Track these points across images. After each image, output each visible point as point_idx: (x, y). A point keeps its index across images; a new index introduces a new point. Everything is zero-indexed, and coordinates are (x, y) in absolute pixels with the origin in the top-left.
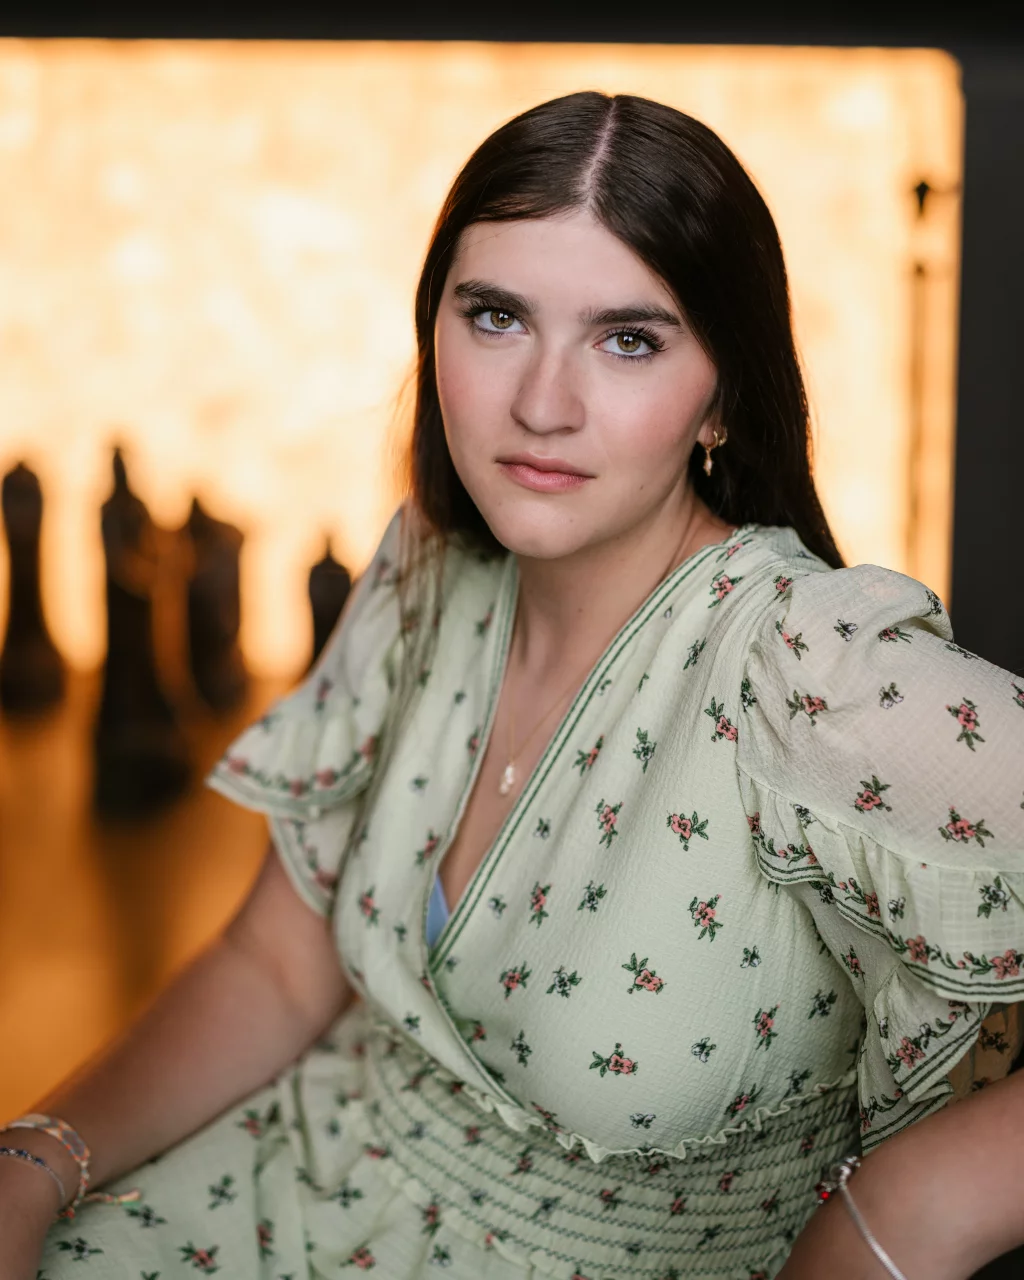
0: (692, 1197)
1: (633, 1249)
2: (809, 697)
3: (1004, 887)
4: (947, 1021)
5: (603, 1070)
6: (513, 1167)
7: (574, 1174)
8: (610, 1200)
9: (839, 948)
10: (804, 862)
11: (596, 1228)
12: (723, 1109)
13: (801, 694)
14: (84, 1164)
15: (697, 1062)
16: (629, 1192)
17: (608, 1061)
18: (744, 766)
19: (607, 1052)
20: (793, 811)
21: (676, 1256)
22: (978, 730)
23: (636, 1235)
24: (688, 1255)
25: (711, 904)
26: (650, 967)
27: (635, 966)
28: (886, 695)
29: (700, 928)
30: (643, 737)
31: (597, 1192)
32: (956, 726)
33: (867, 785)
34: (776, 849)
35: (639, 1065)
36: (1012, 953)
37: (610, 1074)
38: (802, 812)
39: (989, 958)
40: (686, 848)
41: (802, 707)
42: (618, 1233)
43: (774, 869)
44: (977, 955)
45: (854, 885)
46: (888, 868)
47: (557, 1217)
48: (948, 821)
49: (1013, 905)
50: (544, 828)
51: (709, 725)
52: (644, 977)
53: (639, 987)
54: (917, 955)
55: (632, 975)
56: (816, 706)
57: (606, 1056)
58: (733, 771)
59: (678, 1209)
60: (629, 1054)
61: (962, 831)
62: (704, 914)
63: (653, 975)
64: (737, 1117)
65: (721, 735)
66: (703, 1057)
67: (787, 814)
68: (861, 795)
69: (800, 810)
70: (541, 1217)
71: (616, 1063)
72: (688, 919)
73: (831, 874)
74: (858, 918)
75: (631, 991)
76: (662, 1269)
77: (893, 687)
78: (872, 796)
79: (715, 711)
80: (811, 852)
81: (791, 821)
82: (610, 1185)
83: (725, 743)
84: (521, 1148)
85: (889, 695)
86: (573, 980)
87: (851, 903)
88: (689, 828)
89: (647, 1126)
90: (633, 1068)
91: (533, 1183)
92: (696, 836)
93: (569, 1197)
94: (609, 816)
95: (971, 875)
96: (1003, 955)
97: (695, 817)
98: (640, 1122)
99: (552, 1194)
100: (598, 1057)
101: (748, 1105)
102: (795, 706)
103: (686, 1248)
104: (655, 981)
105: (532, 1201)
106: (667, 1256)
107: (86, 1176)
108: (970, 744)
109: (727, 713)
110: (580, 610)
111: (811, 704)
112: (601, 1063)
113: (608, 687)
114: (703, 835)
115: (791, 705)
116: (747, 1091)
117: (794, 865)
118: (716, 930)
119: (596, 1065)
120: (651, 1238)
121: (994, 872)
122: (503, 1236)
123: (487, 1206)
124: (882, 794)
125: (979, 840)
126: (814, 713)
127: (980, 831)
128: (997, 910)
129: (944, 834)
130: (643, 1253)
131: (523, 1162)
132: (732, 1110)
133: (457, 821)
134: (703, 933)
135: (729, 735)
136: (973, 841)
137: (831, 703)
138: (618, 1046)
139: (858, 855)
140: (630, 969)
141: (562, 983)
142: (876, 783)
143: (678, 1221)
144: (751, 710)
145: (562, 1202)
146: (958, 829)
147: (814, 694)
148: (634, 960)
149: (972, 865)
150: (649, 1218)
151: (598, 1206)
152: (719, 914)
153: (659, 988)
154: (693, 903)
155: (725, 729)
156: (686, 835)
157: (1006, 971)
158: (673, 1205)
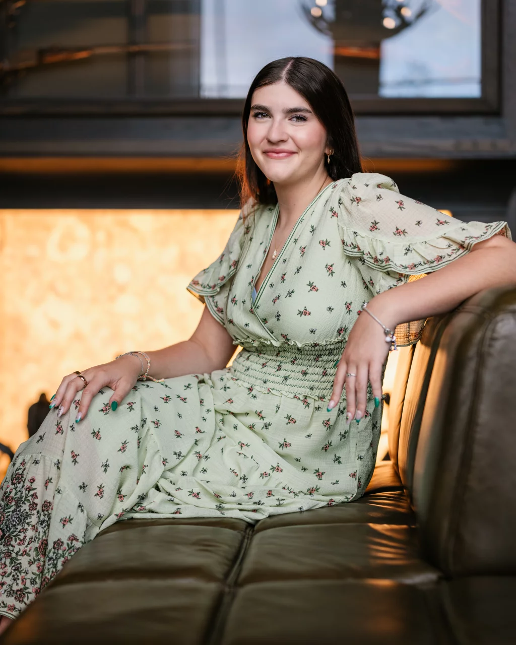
0: (329, 370)
1: (312, 389)
2: (357, 198)
3: (411, 247)
4: (395, 284)
5: (301, 315)
6: (276, 370)
7: (294, 367)
8: (304, 373)
9: (367, 280)
10: (356, 250)
11: (300, 383)
12: (336, 331)
13: (355, 197)
14: (149, 361)
15: (328, 313)
16: (310, 370)
17: (302, 312)
18: (339, 223)
19: (302, 310)
20: (353, 233)
21: (324, 391)
22: (403, 206)
23: (312, 384)
24: (327, 391)
25: (331, 266)
26: (314, 284)
27: (310, 284)
28: (378, 198)
29: (329, 273)
30: (312, 227)
31: (301, 371)
32: (398, 205)
33: (373, 223)
34: (348, 244)
35: (311, 313)
36: (413, 264)
37: (303, 316)
38: (355, 233)
39: (407, 266)
40: (324, 249)
41: (355, 201)
42: (307, 384)
43: (348, 251)
44: (404, 265)
45: (370, 253)
46: (379, 244)
47: (289, 381)
48: (396, 230)
49: (413, 251)
50: (285, 261)
51: (330, 214)
52: (313, 287)
53: (311, 290)
54: (387, 262)
55: (309, 287)
56: (358, 200)
57: (302, 311)
58: (337, 226)
59: (325, 374)
60: (309, 310)
61: (399, 233)
62: (330, 268)
63: (315, 287)
64: (341, 336)
65: (333, 216)
66: (330, 311)
67: (351, 234)
68: (371, 226)
69: (354, 232)
70: (284, 382)
71: (304, 313)
72: (325, 270)
73: (363, 251)
74: (371, 264)
75: (309, 292)
76: (320, 395)
77: (380, 195)
78: (374, 226)
79: (332, 210)
80: (358, 247)
81: (352, 236)
82: (304, 368)
83: (335, 218)
84: (278, 363)
85: (379, 198)
86: (293, 292)
87: (369, 259)
88: (325, 243)
89: (314, 333)
90: (310, 314)
91: (282, 373)
92: (327, 246)
93: (292, 375)
94: (303, 250)
95: (402, 245)
96: (411, 265)
97: (327, 241)
98: (312, 332)
99: (287, 375)
100: (300, 311)
101: (344, 332)
102: (352, 201)
103: (327, 388)
104: (316, 288)
105: (282, 378)
106: (322, 391)
107: (149, 365)
108: (401, 209)
109: (335, 210)
110: (294, 205)
111: (357, 200)
112: (300, 313)
113: (303, 221)
114: (329, 245)
115: (352, 200)
116: (344, 327)
117: (353, 250)
118: (333, 274)
119: (299, 313)
120: (317, 384)
121: (408, 244)
122: (273, 389)
123: (268, 383)
124: (377, 225)
125: (404, 235)
126: (358, 203)
127: (404, 232)
128: (409, 253)
129: (394, 234)
130: (314, 390)
131: (279, 368)
132: (340, 331)
133: (260, 267)
134: (329, 274)
135: (335, 216)
136: (402, 235)
137: (363, 198)
138: (305, 307)
139: (371, 246)
140: (308, 285)
141: (290, 294)
142: (375, 222)
143: (325, 378)
144: (341, 206)
145: (290, 377)
146: (398, 232)
147: (358, 197)
148: (310, 283)
149: (401, 243)
150: (316, 377)
151: (301, 376)
152: (334, 269)
153: (317, 290)
154: (327, 265)
155: (334, 214)
156: (324, 246)
157: (412, 269)
158: (323, 372)
